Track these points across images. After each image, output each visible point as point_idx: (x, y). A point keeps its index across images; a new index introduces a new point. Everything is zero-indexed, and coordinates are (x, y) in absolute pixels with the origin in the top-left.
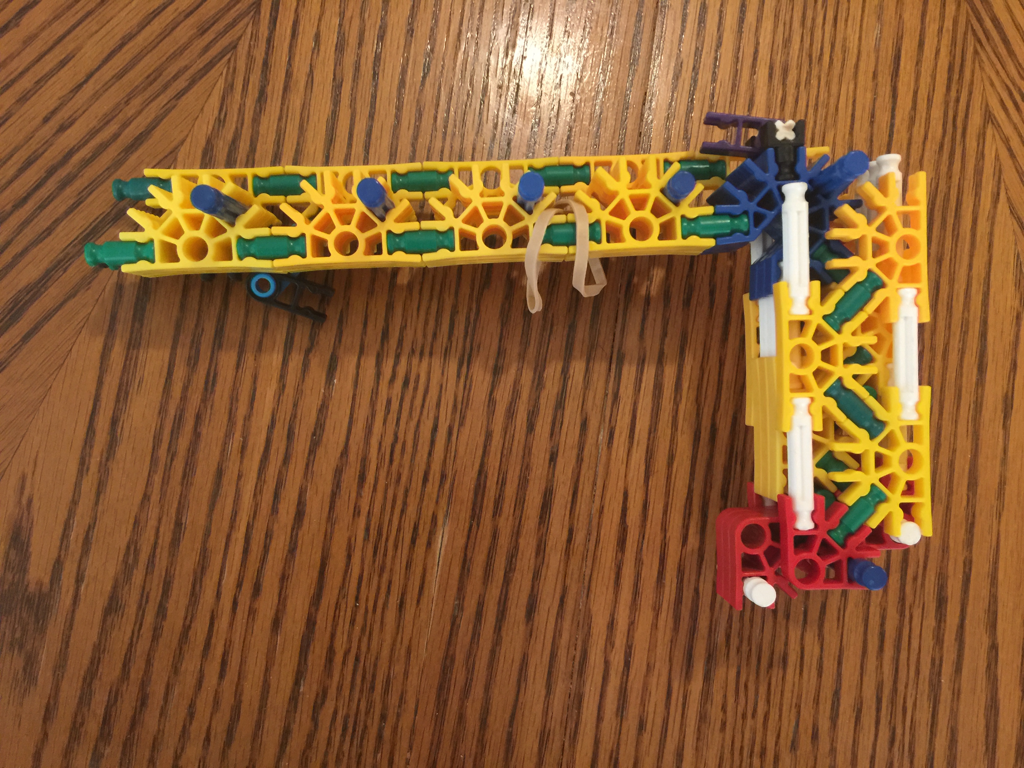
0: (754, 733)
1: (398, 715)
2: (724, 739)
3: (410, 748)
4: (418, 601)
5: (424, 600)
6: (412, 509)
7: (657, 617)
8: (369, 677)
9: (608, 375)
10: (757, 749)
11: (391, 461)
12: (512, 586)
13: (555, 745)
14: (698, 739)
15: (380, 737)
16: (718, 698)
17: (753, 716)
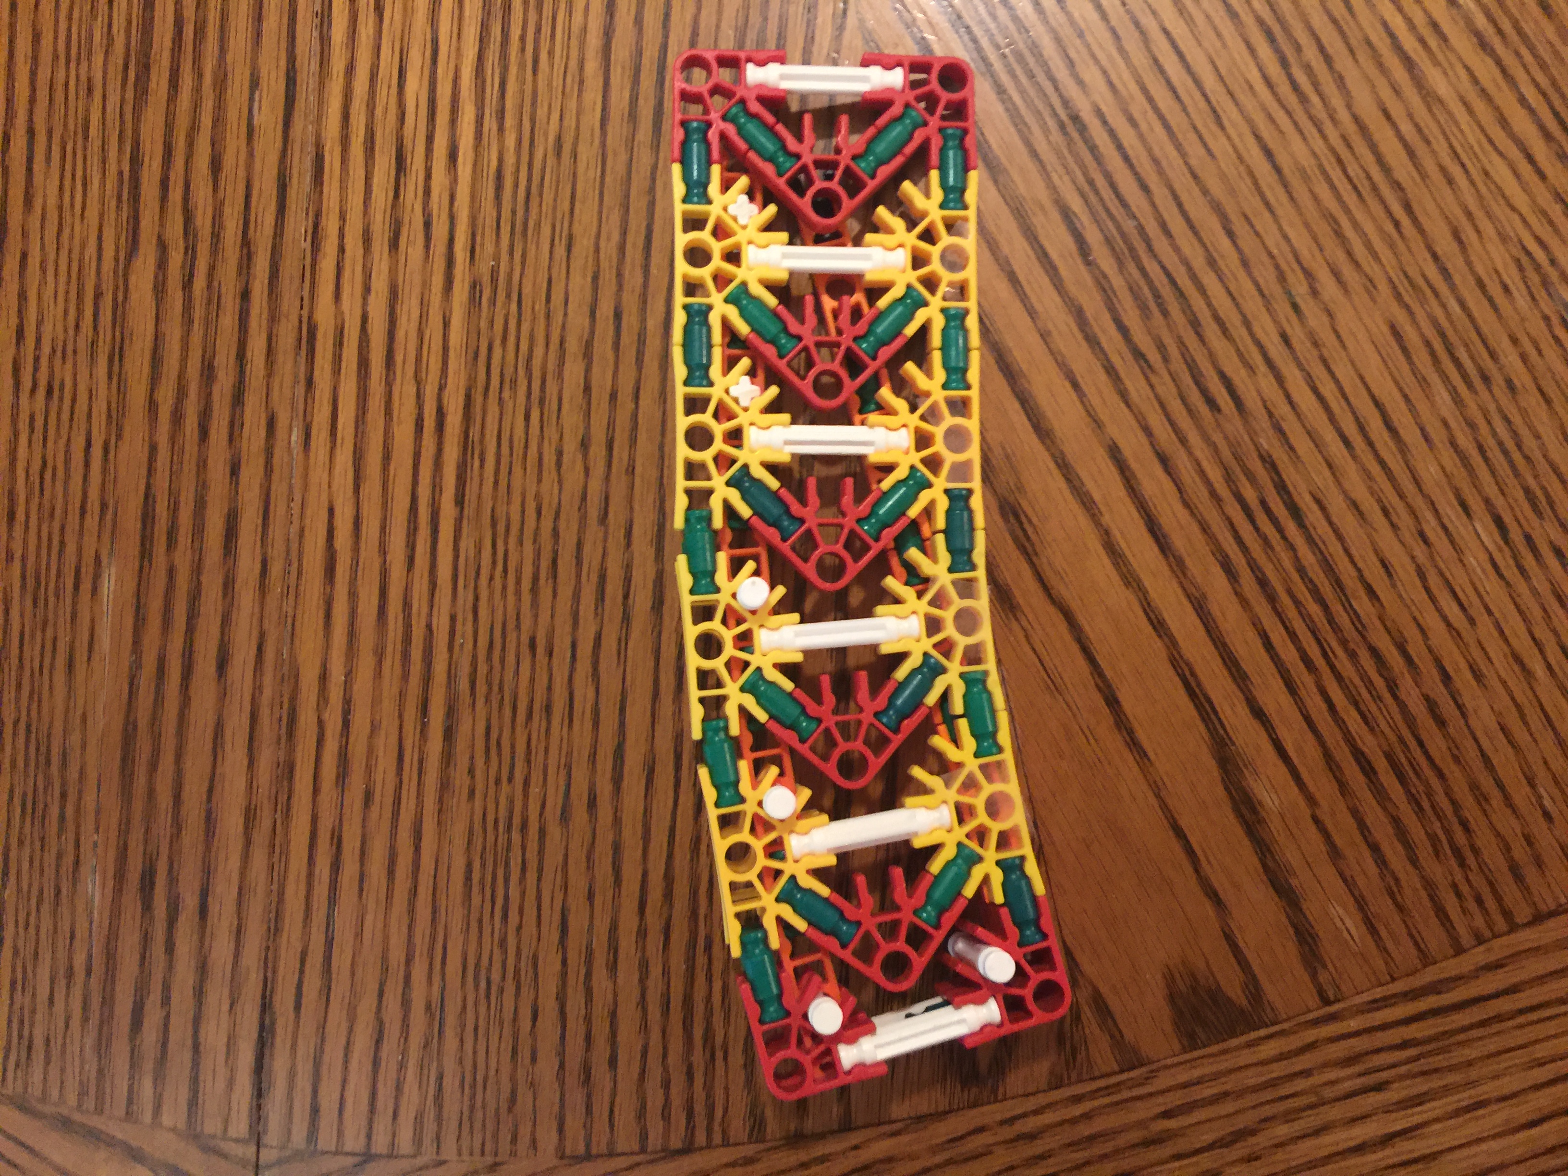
0: (511, 801)
1: (80, 792)
2: (473, 809)
3: (97, 830)
4: (89, 659)
5: (96, 657)
6: (71, 548)
7: (380, 662)
8: (43, 749)
9: (297, 354)
10: (517, 821)
11: (42, 490)
12: (197, 634)
13: (265, 823)
14: (440, 811)
15: (62, 818)
16: (462, 761)
17: (510, 780)
